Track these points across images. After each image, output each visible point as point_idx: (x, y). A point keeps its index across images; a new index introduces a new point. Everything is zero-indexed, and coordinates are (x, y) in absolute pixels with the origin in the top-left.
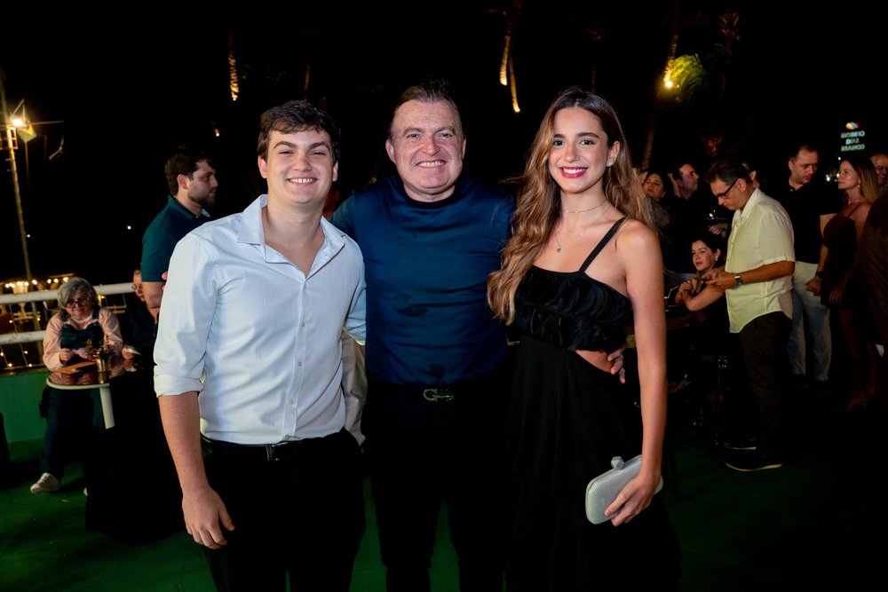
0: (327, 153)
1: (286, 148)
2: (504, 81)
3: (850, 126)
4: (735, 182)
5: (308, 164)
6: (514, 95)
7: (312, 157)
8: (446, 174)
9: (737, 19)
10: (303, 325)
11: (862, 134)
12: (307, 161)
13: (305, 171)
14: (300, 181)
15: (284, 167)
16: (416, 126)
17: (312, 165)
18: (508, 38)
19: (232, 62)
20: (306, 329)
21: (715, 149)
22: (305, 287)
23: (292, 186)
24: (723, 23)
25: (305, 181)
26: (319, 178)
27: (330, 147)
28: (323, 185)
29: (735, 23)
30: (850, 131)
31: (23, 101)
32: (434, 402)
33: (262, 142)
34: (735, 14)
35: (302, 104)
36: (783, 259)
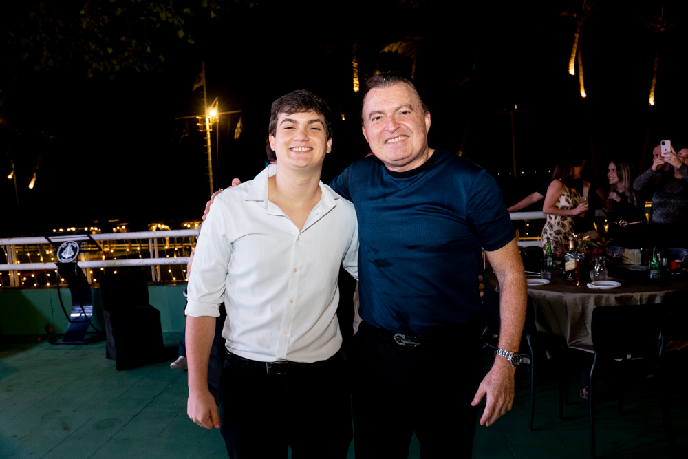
0: (322, 128)
1: (289, 124)
2: (572, 72)
5: (306, 136)
7: (310, 132)
8: (410, 146)
10: (295, 270)
12: (305, 134)
13: (303, 141)
14: (300, 149)
15: (288, 139)
17: (310, 137)
18: (577, 36)
19: (355, 65)
20: (298, 273)
22: (298, 239)
23: (292, 154)
25: (303, 149)
26: (315, 147)
27: (325, 125)
28: (318, 155)
31: (217, 98)
32: (403, 346)
33: (272, 122)
35: (304, 92)
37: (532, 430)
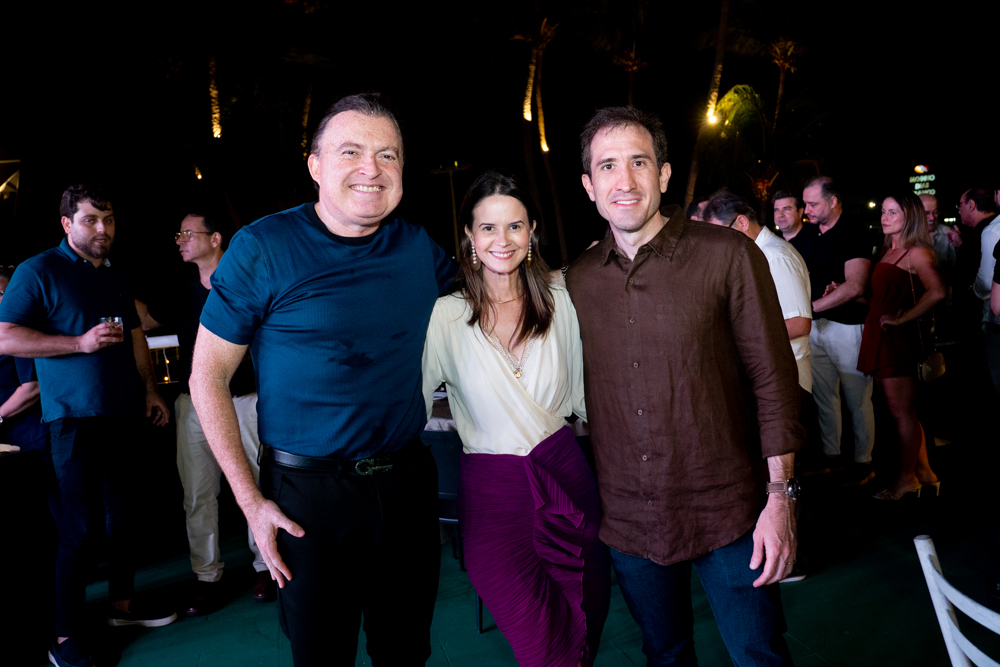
2: (528, 116)
3: (919, 169)
4: (734, 221)
6: (542, 132)
8: (383, 201)
9: (791, 50)
11: (932, 178)
16: (355, 141)
18: (533, 68)
19: (214, 93)
21: (765, 192)
24: (776, 53)
29: (789, 53)
30: (919, 175)
34: (789, 43)
36: (797, 314)
37: (482, 631)
